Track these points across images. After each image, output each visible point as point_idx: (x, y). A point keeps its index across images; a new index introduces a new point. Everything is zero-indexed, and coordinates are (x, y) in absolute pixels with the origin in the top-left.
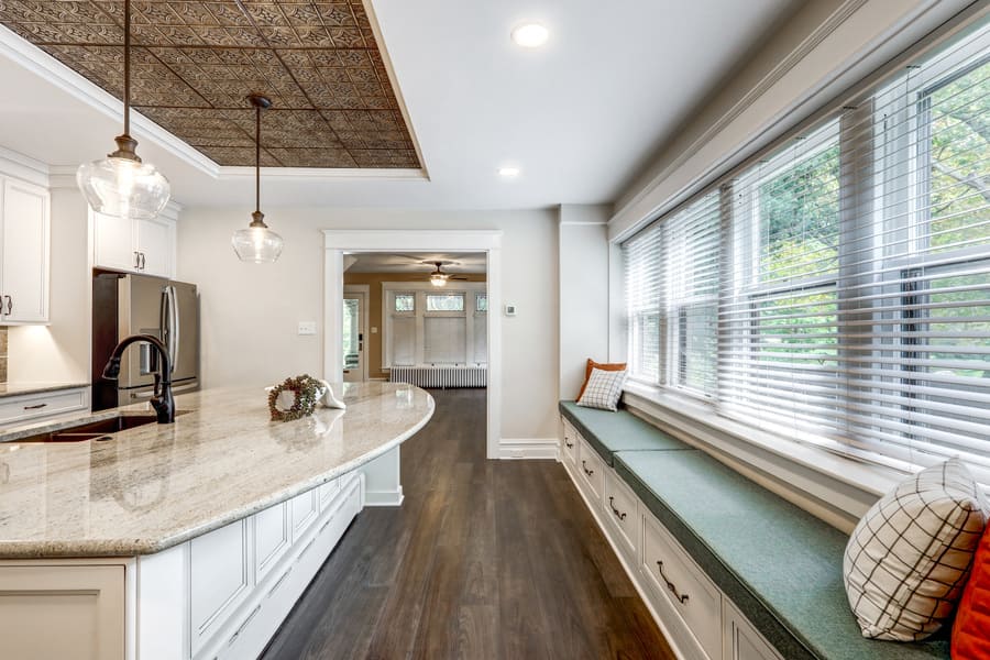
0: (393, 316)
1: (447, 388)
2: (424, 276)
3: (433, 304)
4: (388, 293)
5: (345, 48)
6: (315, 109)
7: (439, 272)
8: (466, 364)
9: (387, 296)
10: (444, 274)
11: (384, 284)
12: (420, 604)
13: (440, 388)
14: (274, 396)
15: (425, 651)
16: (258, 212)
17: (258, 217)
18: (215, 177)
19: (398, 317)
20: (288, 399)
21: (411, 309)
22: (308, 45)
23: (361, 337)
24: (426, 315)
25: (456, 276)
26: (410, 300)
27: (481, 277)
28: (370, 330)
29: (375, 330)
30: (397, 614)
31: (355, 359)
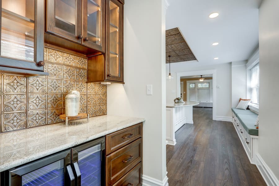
0: (189, 89)
1: (204, 107)
2: (197, 79)
3: (200, 86)
4: (188, 83)
5: (185, 49)
7: (201, 78)
8: (210, 101)
9: (188, 84)
10: (203, 78)
11: (187, 81)
13: (202, 107)
14: (175, 100)
16: (170, 73)
19: (191, 89)
20: (177, 101)
21: (194, 87)
23: (181, 94)
24: (198, 88)
25: (206, 78)
26: (194, 85)
27: (211, 78)
28: (183, 92)
29: (185, 93)
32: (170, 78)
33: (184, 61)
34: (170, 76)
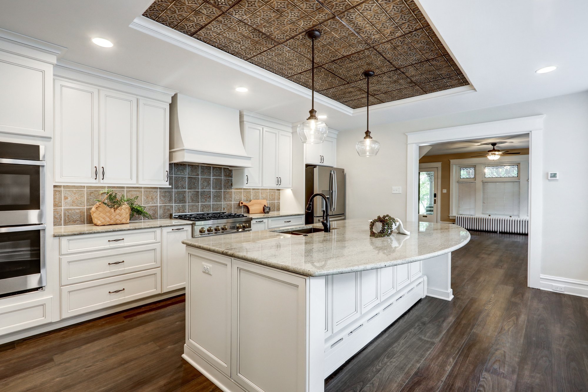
0: (458, 182)
1: (502, 233)
2: (482, 154)
3: (489, 172)
4: (454, 167)
5: (410, 32)
6: (397, 69)
7: (494, 150)
8: (519, 216)
9: (454, 169)
10: (498, 151)
11: (452, 161)
12: (454, 359)
13: (495, 232)
14: (372, 225)
15: (452, 385)
16: (368, 131)
17: (368, 134)
18: (351, 115)
19: (462, 182)
21: (472, 176)
22: (390, 39)
23: (435, 195)
24: (485, 180)
25: (508, 152)
26: (472, 171)
27: (524, 151)
28: (442, 191)
29: (445, 191)
30: (437, 359)
31: (431, 209)
32: (368, 148)
33: (426, 92)
34: (368, 141)
